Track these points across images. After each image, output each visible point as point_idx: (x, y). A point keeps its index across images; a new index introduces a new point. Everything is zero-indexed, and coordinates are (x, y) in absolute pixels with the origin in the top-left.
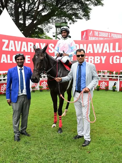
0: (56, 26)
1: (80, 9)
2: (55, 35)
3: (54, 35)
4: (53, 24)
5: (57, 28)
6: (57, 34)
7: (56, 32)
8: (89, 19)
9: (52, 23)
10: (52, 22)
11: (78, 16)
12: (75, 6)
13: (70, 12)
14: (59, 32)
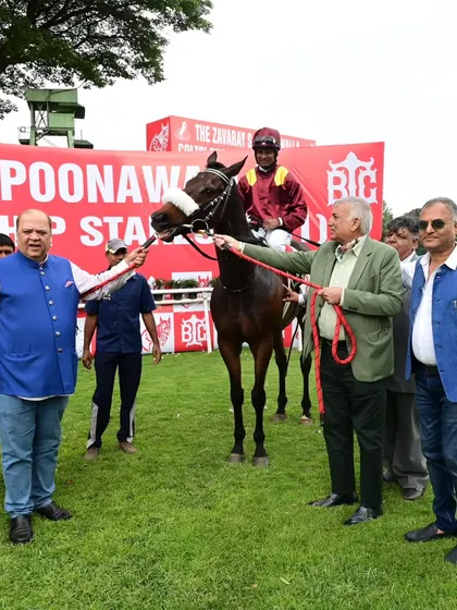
0: (29, 103)
1: (121, 40)
2: (26, 136)
3: (23, 138)
4: (15, 94)
5: (37, 112)
6: (37, 135)
7: (33, 127)
8: (158, 78)
9: (11, 91)
10: (13, 84)
11: (116, 67)
12: (105, 28)
13: (86, 49)
14: (43, 125)
